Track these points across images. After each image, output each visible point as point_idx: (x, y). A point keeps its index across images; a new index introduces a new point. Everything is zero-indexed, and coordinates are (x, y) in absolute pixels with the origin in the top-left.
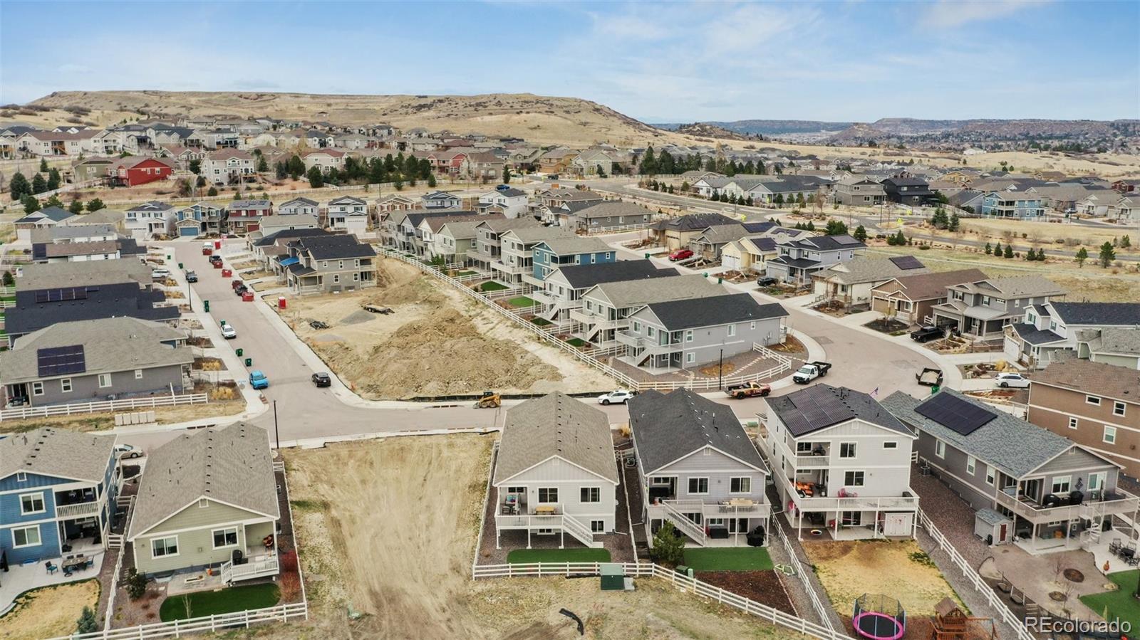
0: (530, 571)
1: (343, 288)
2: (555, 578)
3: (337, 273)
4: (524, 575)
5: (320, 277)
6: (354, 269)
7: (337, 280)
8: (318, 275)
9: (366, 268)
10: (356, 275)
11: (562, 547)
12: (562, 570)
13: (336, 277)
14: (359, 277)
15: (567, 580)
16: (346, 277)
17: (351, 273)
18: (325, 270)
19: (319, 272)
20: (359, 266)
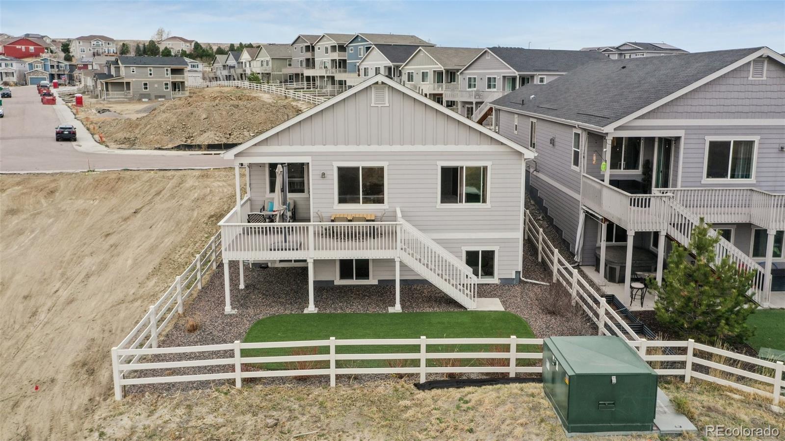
0: (303, 365)
1: (153, 97)
2: (383, 389)
3: (145, 80)
4: (283, 380)
5: (128, 84)
6: (163, 77)
7: (146, 88)
8: (125, 81)
9: (178, 78)
10: (166, 84)
11: (398, 308)
12: (405, 363)
13: (146, 84)
14: (170, 86)
15: (421, 395)
16: (156, 86)
17: (162, 81)
18: (133, 77)
19: (127, 77)
20: (170, 75)
